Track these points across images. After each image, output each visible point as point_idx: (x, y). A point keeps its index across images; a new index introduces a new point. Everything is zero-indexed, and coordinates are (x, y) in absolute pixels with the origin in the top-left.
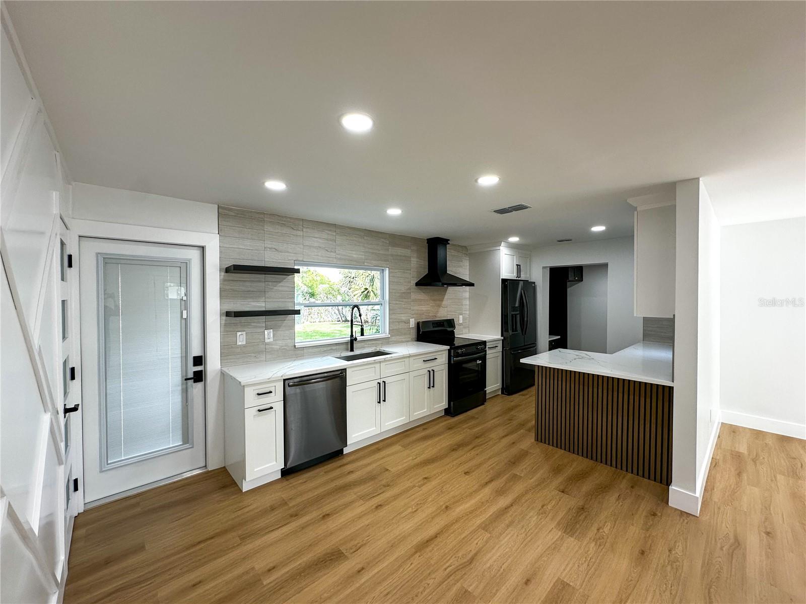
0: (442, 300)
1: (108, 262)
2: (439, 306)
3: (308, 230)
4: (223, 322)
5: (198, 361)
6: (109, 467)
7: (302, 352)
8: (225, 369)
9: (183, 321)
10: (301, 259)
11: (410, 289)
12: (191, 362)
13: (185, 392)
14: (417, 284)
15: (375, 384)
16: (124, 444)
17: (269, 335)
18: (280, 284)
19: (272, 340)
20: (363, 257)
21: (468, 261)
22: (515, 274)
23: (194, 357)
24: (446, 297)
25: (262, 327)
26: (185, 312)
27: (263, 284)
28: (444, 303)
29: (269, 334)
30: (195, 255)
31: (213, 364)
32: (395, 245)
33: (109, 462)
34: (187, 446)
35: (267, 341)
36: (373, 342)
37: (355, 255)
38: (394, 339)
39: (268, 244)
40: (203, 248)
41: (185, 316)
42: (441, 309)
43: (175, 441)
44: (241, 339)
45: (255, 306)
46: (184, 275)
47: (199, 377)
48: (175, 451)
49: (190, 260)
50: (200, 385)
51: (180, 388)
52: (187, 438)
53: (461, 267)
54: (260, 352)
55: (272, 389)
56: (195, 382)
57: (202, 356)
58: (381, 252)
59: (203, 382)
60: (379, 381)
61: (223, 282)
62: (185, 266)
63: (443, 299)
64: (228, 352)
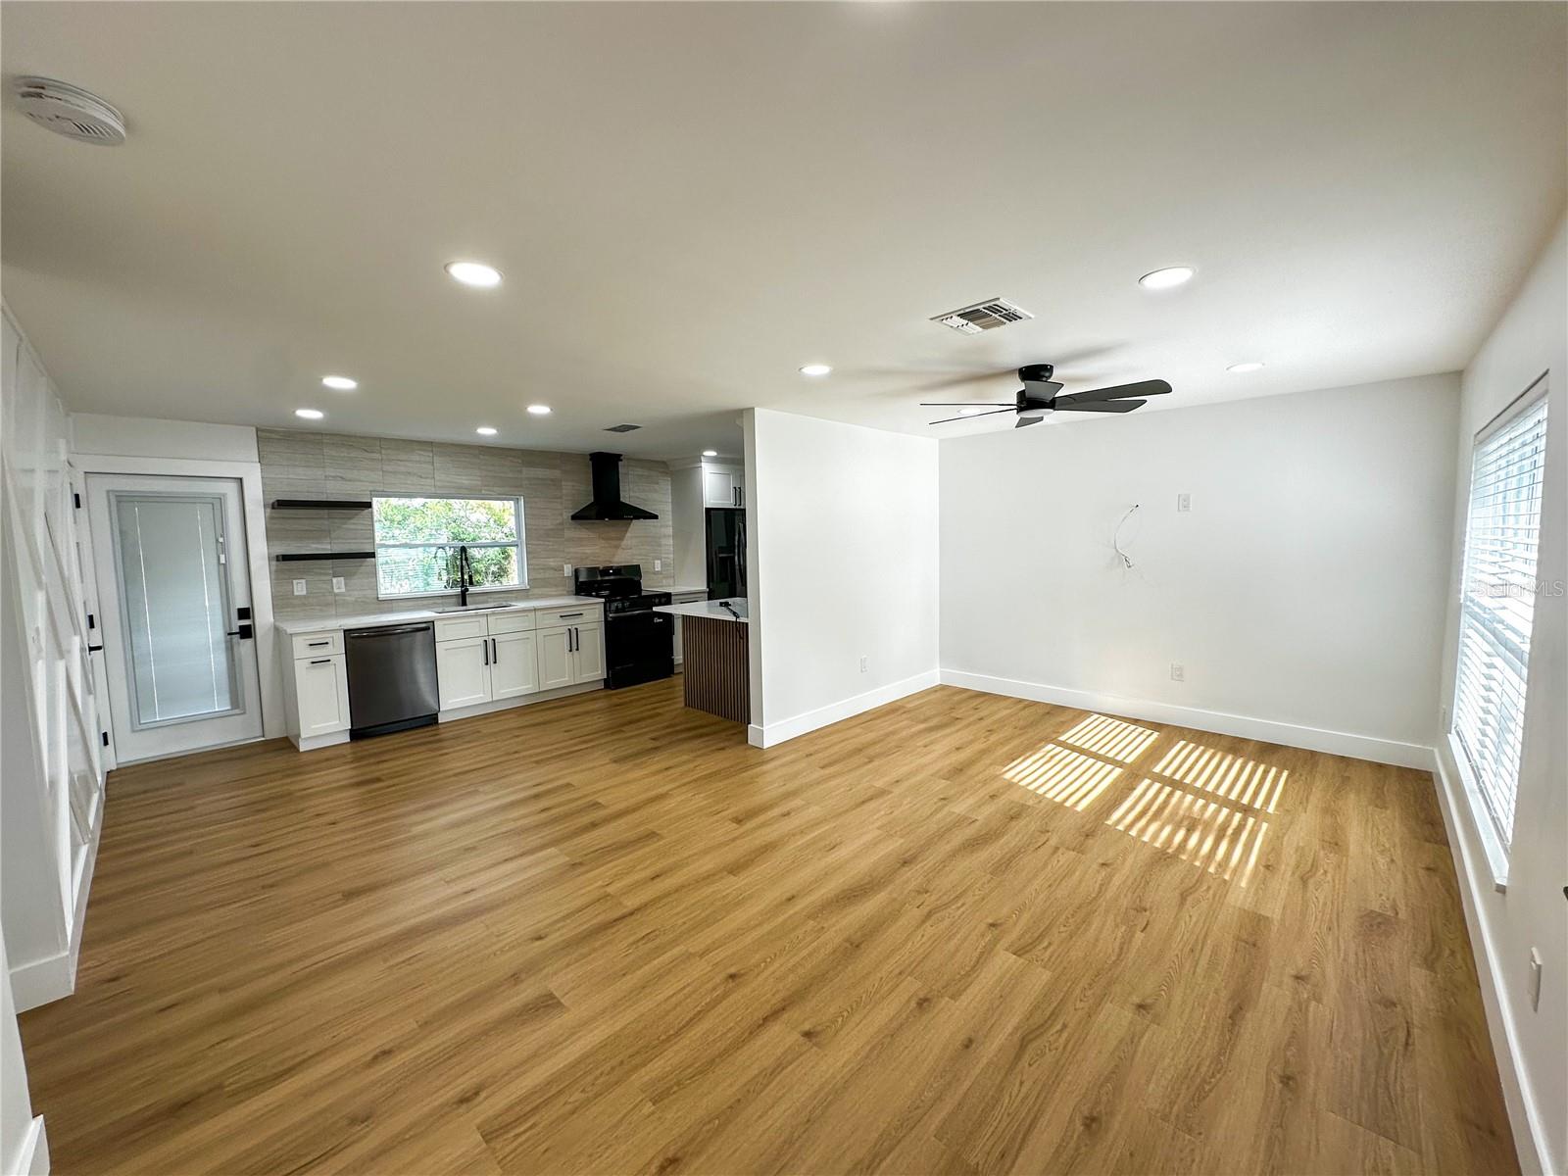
0: (621, 539)
1: (121, 501)
2: (617, 547)
3: (389, 451)
4: (274, 568)
5: (244, 613)
6: (141, 727)
7: (390, 606)
8: (277, 624)
9: (222, 567)
10: (381, 489)
11: (561, 524)
12: (235, 615)
13: (230, 649)
14: (574, 518)
15: (480, 641)
16: (159, 704)
17: (339, 585)
18: (352, 521)
19: (343, 590)
20: (479, 483)
21: (670, 483)
22: (732, 501)
23: (239, 610)
24: (628, 534)
25: (329, 574)
26: (222, 557)
27: (326, 522)
28: (624, 543)
29: (338, 582)
30: (231, 489)
31: (264, 617)
32: (530, 464)
33: (142, 722)
34: (237, 711)
35: (336, 591)
36: (502, 595)
37: (465, 481)
38: (536, 591)
39: (330, 472)
40: (241, 479)
41: (223, 561)
42: (620, 551)
43: (220, 704)
44: (300, 588)
45: (317, 549)
46: (218, 513)
47: (246, 632)
48: (222, 716)
49: (224, 495)
50: (248, 642)
51: (223, 646)
52: (236, 700)
53: (656, 491)
54: (328, 605)
55: (329, 640)
56: (242, 637)
57: (248, 609)
58: (510, 475)
59: (253, 639)
60: (486, 638)
61: (269, 520)
62: (219, 501)
63: (624, 536)
64: (283, 602)
